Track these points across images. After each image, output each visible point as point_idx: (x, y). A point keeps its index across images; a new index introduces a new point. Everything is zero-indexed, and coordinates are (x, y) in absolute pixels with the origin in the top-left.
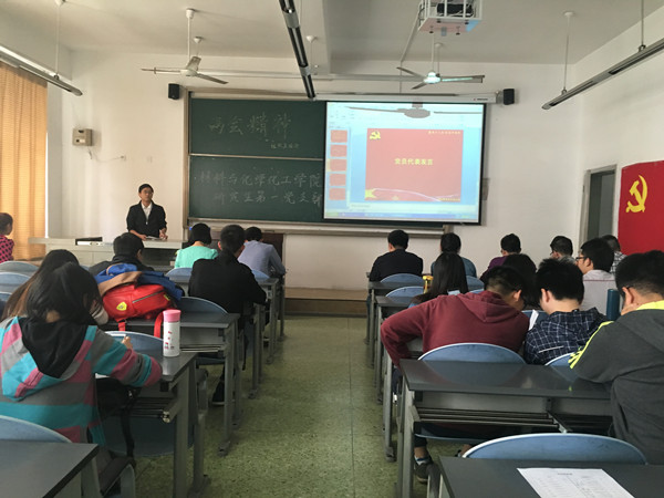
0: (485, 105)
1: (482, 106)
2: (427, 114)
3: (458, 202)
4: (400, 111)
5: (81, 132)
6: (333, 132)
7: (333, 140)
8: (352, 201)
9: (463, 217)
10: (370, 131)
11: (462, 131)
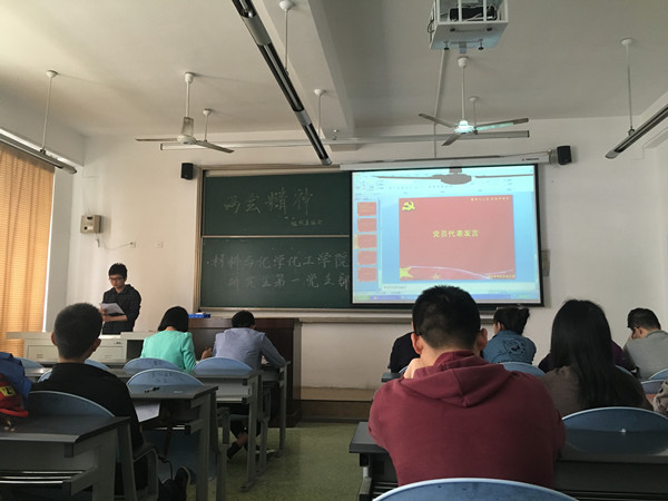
0: (536, 166)
1: (532, 168)
2: (467, 179)
3: (513, 279)
4: (435, 177)
5: (89, 218)
6: (360, 204)
7: (360, 214)
8: (384, 282)
9: (521, 297)
10: (402, 201)
11: (511, 197)
